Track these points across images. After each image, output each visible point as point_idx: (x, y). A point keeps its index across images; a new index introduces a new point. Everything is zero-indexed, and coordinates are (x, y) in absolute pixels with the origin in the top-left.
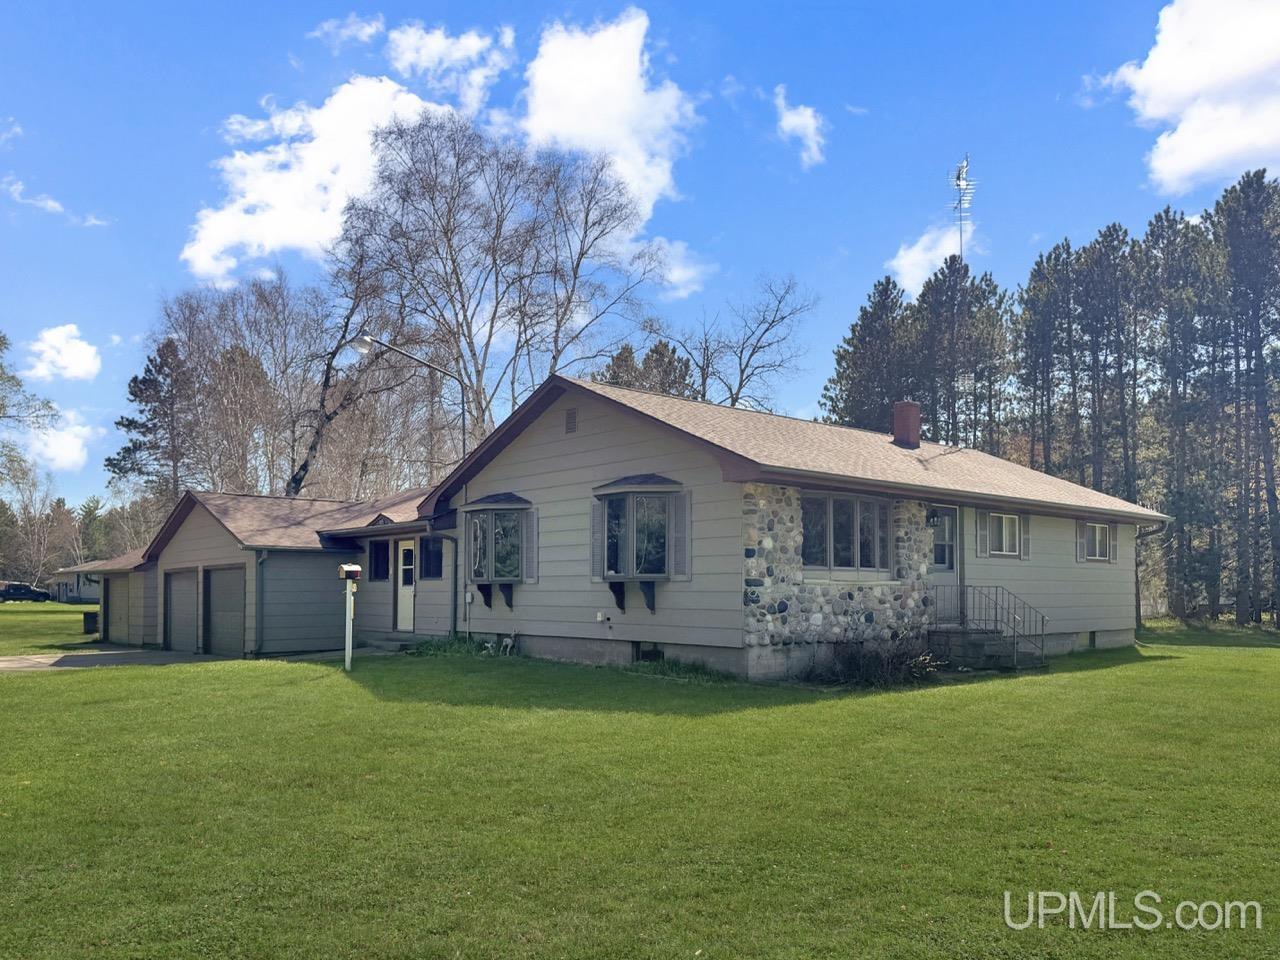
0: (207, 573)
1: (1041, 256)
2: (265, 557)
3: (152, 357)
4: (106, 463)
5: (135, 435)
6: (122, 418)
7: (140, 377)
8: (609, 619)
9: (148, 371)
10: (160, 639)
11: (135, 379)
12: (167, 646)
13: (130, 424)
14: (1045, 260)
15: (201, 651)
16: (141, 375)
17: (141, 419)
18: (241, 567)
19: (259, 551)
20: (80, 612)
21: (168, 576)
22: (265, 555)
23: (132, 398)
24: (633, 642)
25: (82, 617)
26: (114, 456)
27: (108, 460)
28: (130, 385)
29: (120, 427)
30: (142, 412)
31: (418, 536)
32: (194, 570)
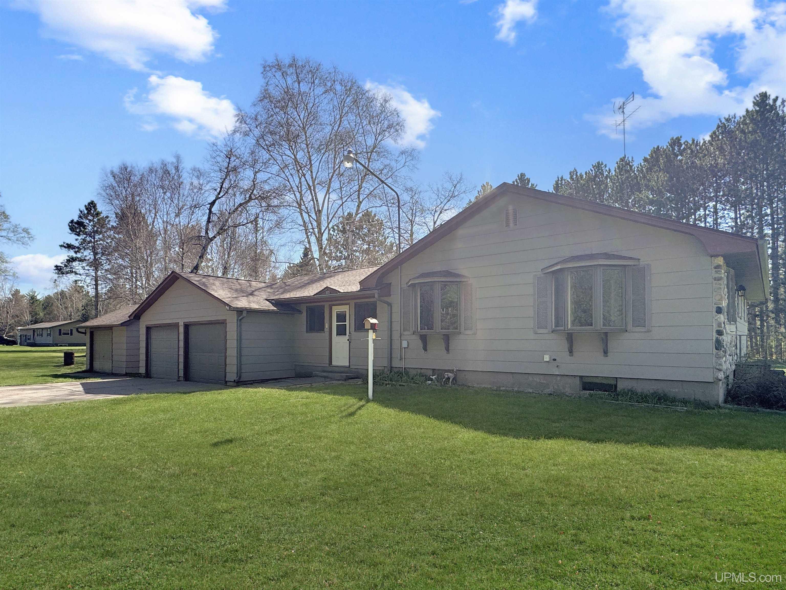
0: (187, 326)
1: (558, 178)
2: (245, 315)
3: (81, 210)
4: (55, 268)
5: (72, 253)
6: (64, 243)
7: (75, 220)
8: (555, 360)
9: (80, 217)
10: (142, 370)
11: (72, 221)
12: (148, 375)
13: (69, 246)
14: (560, 179)
15: (182, 379)
16: (76, 219)
17: (76, 244)
18: (223, 323)
19: (240, 311)
20: (60, 351)
21: (148, 329)
22: (245, 314)
23: (70, 232)
24: (580, 376)
25: (62, 355)
26: (59, 264)
27: (56, 266)
28: (69, 225)
29: (63, 248)
30: (77, 240)
31: (352, 302)
32: (176, 325)
